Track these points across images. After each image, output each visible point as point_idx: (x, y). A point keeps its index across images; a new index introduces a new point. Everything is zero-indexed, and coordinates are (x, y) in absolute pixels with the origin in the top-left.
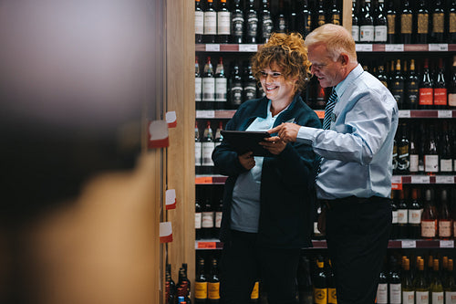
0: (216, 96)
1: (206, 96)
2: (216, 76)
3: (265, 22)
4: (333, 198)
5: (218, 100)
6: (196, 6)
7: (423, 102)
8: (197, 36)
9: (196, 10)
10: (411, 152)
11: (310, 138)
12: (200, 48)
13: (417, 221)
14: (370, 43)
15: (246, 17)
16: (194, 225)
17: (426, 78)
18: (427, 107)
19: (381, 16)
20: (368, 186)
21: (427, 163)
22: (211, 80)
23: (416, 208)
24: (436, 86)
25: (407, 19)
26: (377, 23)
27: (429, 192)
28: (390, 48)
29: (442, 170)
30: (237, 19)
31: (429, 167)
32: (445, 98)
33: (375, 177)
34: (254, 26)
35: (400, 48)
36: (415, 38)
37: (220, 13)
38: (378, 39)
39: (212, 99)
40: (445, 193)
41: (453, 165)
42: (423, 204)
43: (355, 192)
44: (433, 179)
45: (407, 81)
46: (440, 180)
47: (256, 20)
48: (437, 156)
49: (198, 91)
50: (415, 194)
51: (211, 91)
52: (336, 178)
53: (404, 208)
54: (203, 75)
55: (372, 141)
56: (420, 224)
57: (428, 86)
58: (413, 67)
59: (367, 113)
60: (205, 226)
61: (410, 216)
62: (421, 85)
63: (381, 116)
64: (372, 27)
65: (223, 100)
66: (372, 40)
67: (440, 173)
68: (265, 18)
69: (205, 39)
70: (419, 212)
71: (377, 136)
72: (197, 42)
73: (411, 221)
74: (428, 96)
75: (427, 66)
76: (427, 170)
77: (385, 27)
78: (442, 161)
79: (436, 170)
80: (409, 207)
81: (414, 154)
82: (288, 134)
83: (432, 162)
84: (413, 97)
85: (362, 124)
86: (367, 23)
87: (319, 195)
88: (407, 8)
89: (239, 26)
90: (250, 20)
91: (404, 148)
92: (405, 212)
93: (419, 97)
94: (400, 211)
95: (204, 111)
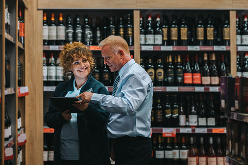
0: (56, 77)
1: (51, 77)
2: (57, 65)
3: (86, 32)
4: (116, 137)
5: (58, 80)
6: (44, 23)
7: (186, 82)
8: (44, 41)
9: (44, 25)
10: (180, 113)
11: (98, 100)
12: (46, 48)
13: (185, 157)
14: (152, 45)
15: (74, 29)
16: (43, 159)
17: (188, 67)
18: (189, 85)
19: (158, 29)
20: (135, 129)
21: (190, 120)
22: (54, 68)
23: (184, 149)
24: (194, 72)
25: (174, 30)
26: (156, 33)
27: (192, 139)
28: (163, 48)
29: (200, 124)
30: (69, 30)
31: (192, 123)
32: (200, 80)
33: (139, 124)
34: (80, 35)
35: (170, 48)
36: (180, 42)
37: (59, 27)
38: (157, 43)
39: (54, 79)
40: (202, 139)
41: (207, 122)
42: (189, 146)
43: (127, 133)
44: (194, 130)
45: (176, 69)
46: (198, 131)
47: (81, 31)
48: (196, 116)
49: (45, 74)
50: (183, 140)
51: (53, 74)
52: (117, 125)
53: (176, 149)
54: (48, 64)
55: (133, 102)
56: (187, 159)
57: (189, 72)
58: (179, 60)
59: (132, 86)
60: (50, 160)
61: (181, 154)
62: (185, 71)
63: (141, 88)
64: (153, 35)
65: (61, 80)
66: (153, 43)
67: (198, 126)
68: (86, 30)
69: (50, 42)
70: (186, 151)
71: (138, 99)
72: (44, 44)
73: (181, 157)
74: (189, 78)
75: (188, 60)
76: (191, 124)
77: (161, 36)
78: (200, 119)
79: (196, 124)
80: (180, 148)
81: (182, 114)
82: (86, 98)
83: (193, 119)
84: (180, 79)
85: (129, 92)
86: (150, 33)
87: (109, 135)
88: (174, 24)
89: (70, 35)
90: (77, 31)
91: (175, 110)
92: (177, 151)
93: (183, 79)
94: (174, 151)
95: (49, 87)
